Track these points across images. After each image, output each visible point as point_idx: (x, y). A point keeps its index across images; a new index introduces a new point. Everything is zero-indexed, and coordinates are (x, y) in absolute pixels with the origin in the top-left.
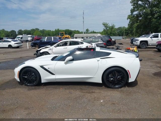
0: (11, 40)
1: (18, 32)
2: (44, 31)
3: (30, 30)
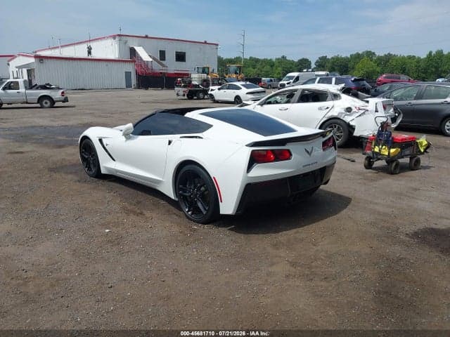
0: (244, 83)
1: (317, 62)
2: (389, 59)
3: (349, 56)
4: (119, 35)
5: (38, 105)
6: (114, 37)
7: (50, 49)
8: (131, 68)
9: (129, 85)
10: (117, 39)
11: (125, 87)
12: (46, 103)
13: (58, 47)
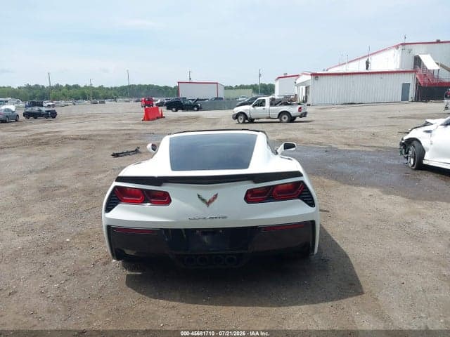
4: (403, 44)
5: (278, 120)
6: (397, 47)
7: (340, 65)
8: (410, 79)
9: (405, 98)
10: (400, 48)
11: (400, 99)
12: (285, 118)
13: (344, 64)
